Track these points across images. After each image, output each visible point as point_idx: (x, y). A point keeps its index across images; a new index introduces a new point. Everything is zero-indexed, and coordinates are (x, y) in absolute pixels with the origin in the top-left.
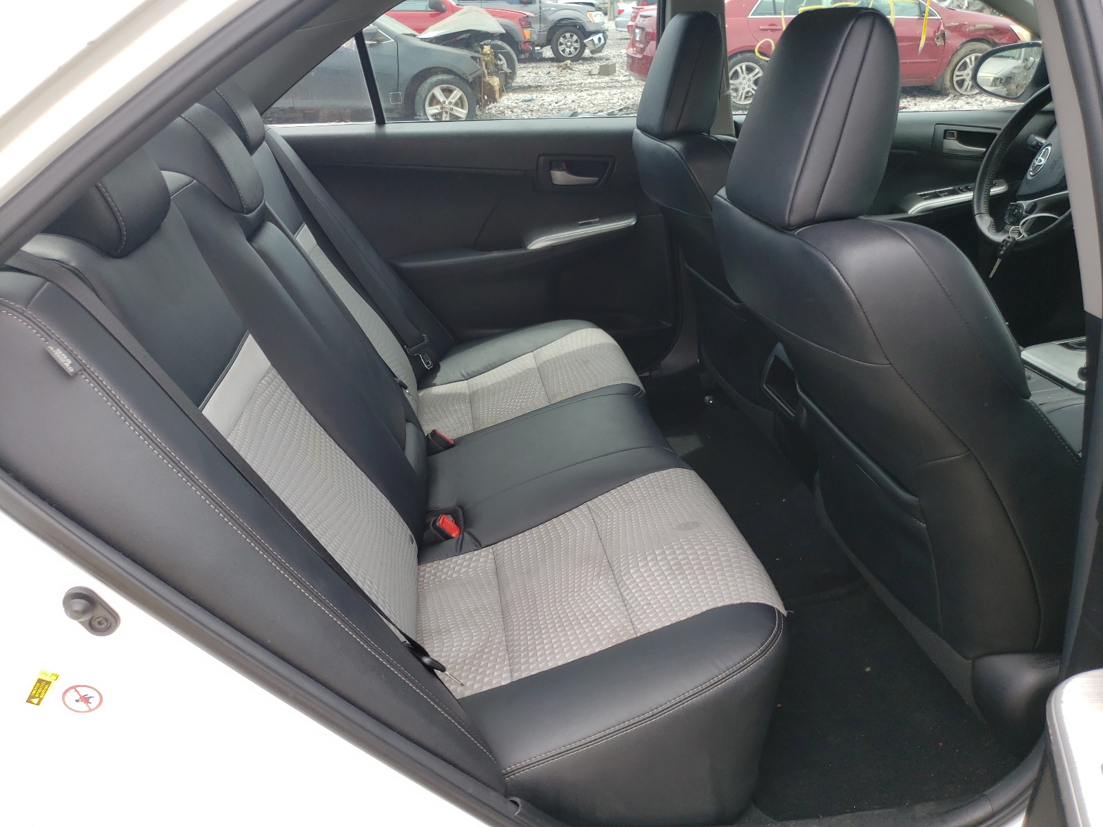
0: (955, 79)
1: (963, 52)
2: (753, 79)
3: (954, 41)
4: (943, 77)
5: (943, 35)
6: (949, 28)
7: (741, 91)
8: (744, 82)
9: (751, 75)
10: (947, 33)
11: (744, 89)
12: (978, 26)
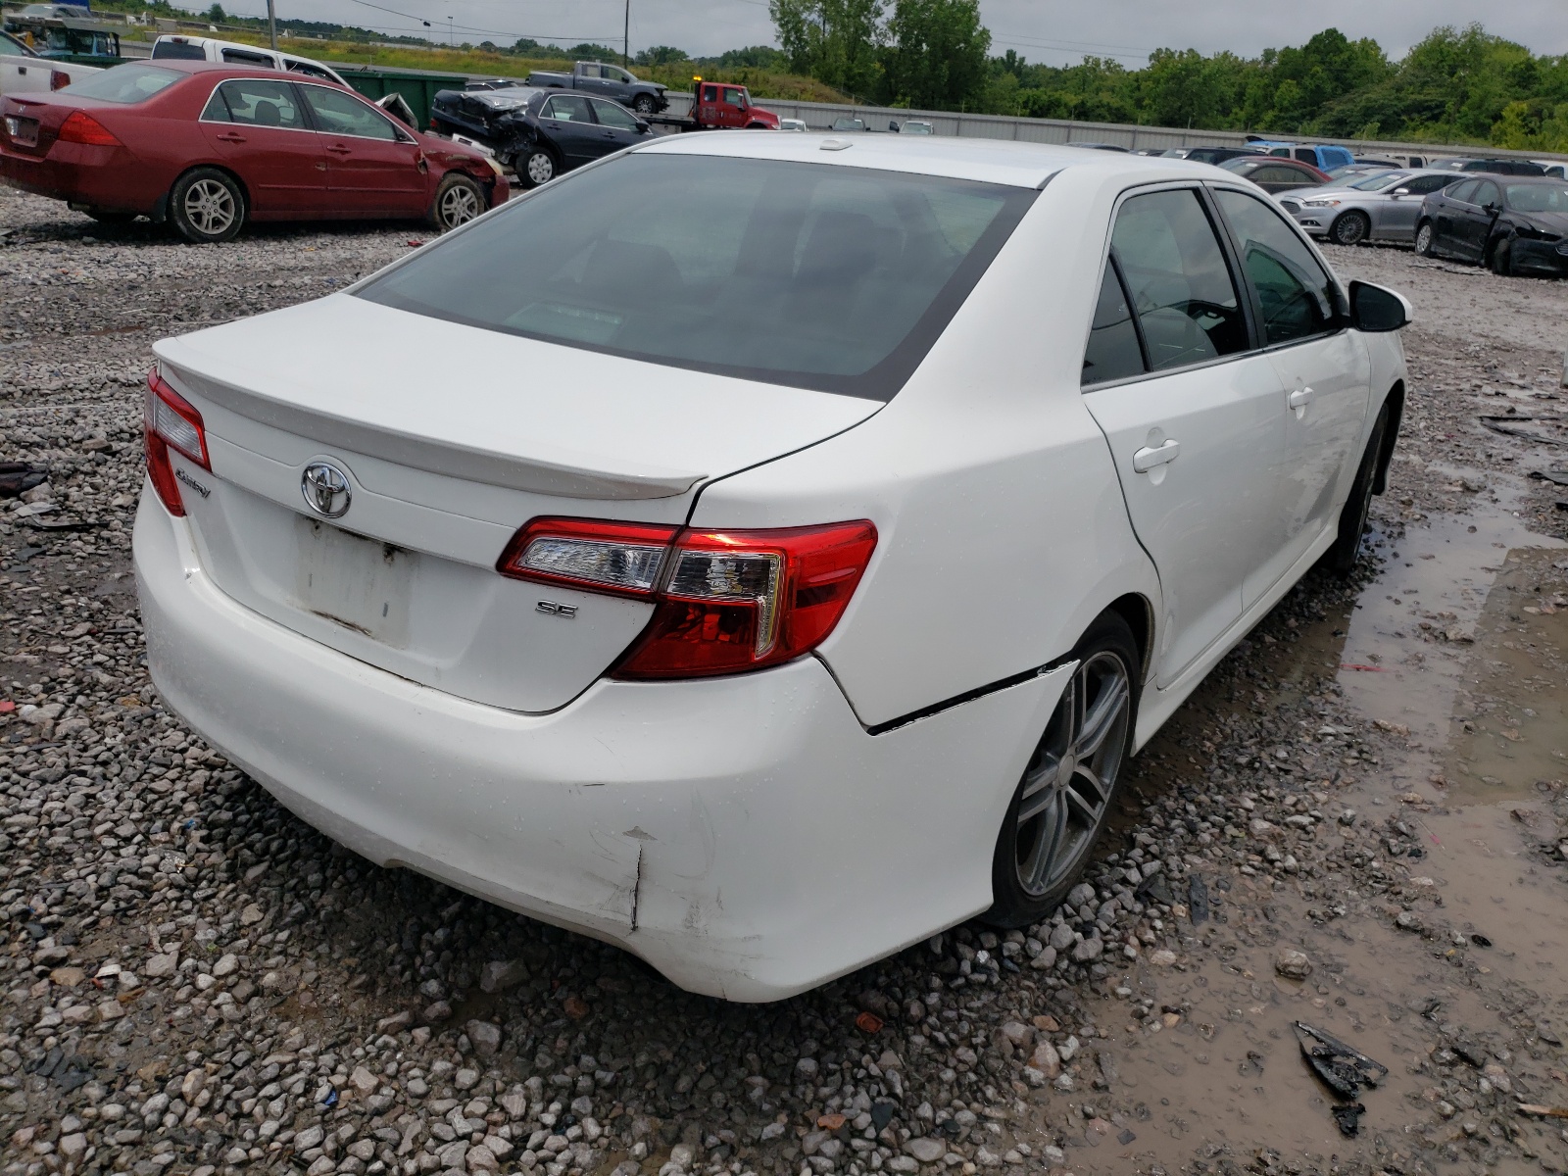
0: (445, 213)
1: (446, 183)
2: (219, 202)
3: (438, 172)
4: (432, 208)
5: (424, 163)
6: (428, 156)
7: (205, 218)
8: (209, 205)
9: (216, 196)
10: (428, 161)
11: (209, 214)
12: (455, 156)
